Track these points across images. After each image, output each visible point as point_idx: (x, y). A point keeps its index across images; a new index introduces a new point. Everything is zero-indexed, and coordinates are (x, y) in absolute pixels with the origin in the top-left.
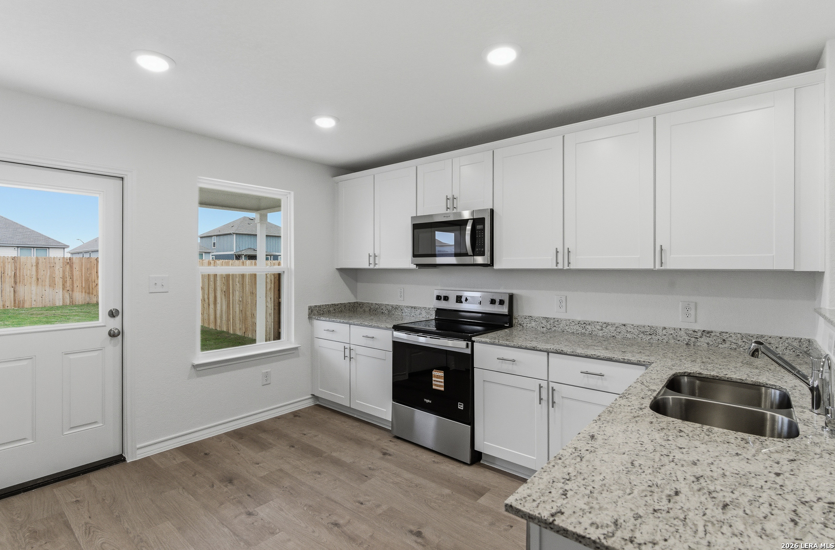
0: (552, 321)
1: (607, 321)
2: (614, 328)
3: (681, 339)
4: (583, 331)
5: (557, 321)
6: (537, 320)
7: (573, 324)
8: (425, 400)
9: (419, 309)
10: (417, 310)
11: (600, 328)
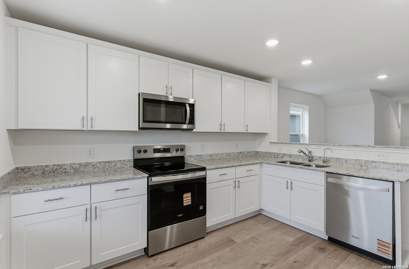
0: (200, 156)
1: (218, 153)
2: (220, 155)
3: (236, 156)
4: (211, 158)
5: (202, 156)
6: (194, 157)
7: (208, 156)
8: (178, 216)
9: (113, 162)
10: (111, 164)
11: (216, 156)
